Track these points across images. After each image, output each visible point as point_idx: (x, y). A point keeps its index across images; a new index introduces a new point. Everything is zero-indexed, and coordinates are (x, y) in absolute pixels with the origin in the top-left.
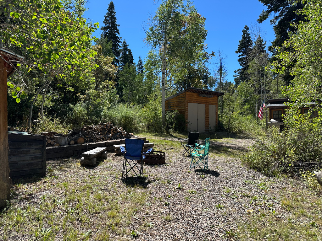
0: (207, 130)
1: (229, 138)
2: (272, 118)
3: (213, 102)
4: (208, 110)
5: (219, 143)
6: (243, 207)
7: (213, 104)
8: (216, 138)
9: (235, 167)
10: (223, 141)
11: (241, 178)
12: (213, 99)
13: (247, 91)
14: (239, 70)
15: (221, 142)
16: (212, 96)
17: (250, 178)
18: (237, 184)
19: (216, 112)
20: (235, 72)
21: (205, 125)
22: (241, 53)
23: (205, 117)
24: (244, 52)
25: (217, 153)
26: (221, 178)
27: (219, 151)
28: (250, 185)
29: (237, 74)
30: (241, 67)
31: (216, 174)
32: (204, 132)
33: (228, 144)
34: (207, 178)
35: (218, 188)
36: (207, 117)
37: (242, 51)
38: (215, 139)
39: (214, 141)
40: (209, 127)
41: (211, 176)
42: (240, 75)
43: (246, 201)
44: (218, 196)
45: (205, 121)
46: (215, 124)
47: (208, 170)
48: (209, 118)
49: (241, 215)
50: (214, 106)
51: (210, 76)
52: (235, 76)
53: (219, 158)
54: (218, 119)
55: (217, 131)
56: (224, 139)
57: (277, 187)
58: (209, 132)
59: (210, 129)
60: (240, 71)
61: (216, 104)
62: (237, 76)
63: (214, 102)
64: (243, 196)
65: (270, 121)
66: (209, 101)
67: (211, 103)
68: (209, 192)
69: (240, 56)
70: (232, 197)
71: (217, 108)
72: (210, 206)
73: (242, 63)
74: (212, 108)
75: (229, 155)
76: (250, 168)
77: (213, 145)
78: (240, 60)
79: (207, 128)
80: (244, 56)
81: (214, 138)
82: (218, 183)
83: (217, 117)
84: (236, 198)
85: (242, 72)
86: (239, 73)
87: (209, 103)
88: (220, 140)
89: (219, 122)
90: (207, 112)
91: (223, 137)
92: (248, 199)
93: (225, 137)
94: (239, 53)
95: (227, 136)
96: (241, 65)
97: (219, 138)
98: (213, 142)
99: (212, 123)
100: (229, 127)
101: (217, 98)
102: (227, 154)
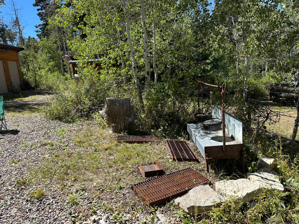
0: (10, 89)
1: (37, 96)
2: (75, 73)
3: (12, 58)
4: (8, 67)
5: (24, 102)
6: (39, 155)
7: (12, 60)
8: (21, 97)
9: (38, 121)
10: (29, 99)
11: (42, 130)
12: (11, 54)
13: (50, 48)
14: (40, 25)
15: (27, 100)
16: (10, 51)
17: (51, 128)
18: (37, 136)
19: (18, 70)
20: (37, 27)
21: (7, 84)
22: (39, 7)
23: (5, 76)
24: (42, 6)
25: (19, 112)
26: (20, 135)
27: (23, 110)
28: (50, 134)
29: (38, 29)
30: (42, 22)
31: (15, 132)
32: (7, 92)
33: (34, 101)
34: (3, 139)
35: (15, 145)
36: (8, 76)
37: (40, 5)
38: (20, 99)
39: (20, 100)
40: (13, 86)
41: (9, 136)
42: (42, 30)
43: (44, 148)
44: (14, 152)
45: (6, 80)
46: (19, 83)
47: (7, 131)
48: (10, 76)
49: (36, 162)
50: (15, 63)
51: (7, 29)
52: (37, 32)
53: (22, 116)
54: (23, 77)
55: (23, 89)
56: (30, 97)
57: (74, 130)
58: (13, 91)
59: (14, 89)
60: (42, 27)
61: (17, 61)
62: (39, 32)
63: (14, 58)
64: (42, 145)
65: (74, 77)
66: (7, 57)
67: (10, 59)
68: (4, 151)
69: (38, 10)
70: (29, 149)
71: (18, 65)
72: (3, 164)
73: (43, 18)
74: (12, 65)
75: (34, 112)
76: (53, 119)
77: (17, 104)
78: (39, 14)
79: (10, 87)
80: (43, 11)
81: (18, 98)
82: (16, 140)
83: (21, 74)
84: (33, 149)
85: (44, 28)
86: (40, 29)
87: (7, 59)
88: (26, 98)
89: (24, 80)
90: (6, 70)
91: (29, 96)
92: (45, 147)
93: (31, 96)
94: (38, 6)
95: (35, 94)
96: (41, 20)
97: (25, 97)
98: (17, 102)
99: (16, 81)
100: (36, 84)
101: (17, 54)
102: (32, 111)
